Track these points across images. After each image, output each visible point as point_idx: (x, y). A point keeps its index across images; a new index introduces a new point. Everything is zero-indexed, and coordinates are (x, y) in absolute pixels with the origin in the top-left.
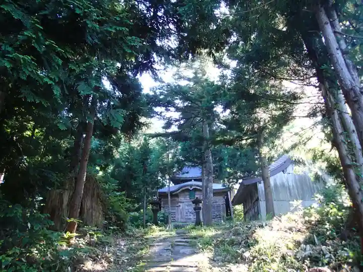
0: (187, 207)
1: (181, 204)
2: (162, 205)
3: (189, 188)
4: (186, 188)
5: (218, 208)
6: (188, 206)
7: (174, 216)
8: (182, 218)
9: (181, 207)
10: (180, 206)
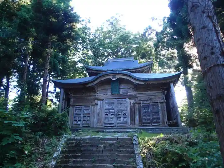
0: (107, 107)
1: (99, 102)
2: (71, 103)
3: (111, 77)
4: (107, 78)
5: (155, 107)
6: (109, 104)
7: (88, 118)
8: (99, 121)
9: (98, 107)
10: (97, 104)
